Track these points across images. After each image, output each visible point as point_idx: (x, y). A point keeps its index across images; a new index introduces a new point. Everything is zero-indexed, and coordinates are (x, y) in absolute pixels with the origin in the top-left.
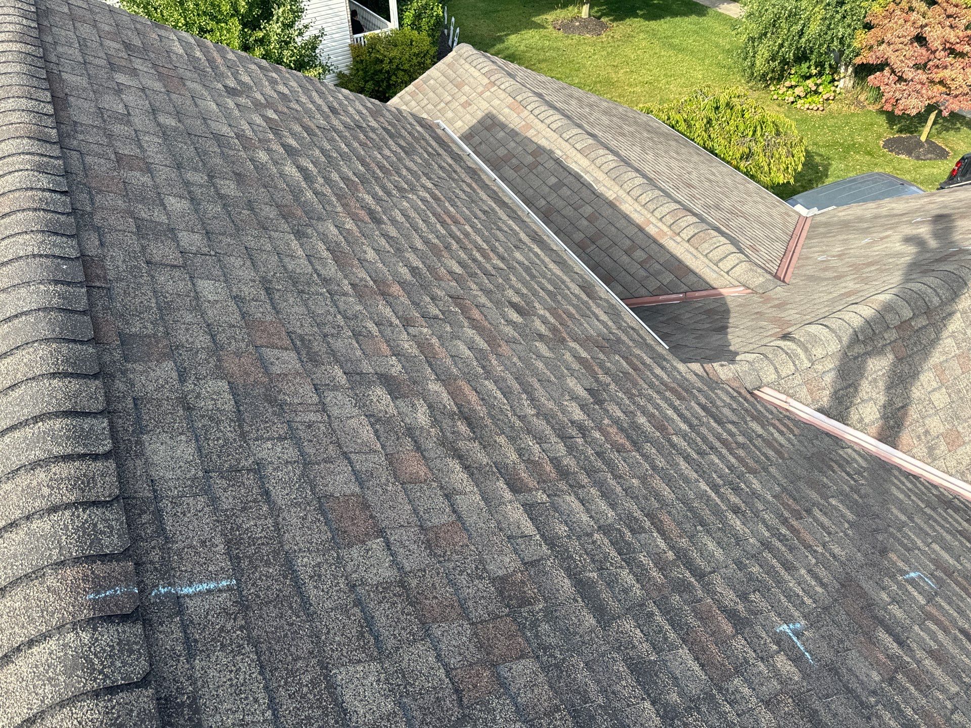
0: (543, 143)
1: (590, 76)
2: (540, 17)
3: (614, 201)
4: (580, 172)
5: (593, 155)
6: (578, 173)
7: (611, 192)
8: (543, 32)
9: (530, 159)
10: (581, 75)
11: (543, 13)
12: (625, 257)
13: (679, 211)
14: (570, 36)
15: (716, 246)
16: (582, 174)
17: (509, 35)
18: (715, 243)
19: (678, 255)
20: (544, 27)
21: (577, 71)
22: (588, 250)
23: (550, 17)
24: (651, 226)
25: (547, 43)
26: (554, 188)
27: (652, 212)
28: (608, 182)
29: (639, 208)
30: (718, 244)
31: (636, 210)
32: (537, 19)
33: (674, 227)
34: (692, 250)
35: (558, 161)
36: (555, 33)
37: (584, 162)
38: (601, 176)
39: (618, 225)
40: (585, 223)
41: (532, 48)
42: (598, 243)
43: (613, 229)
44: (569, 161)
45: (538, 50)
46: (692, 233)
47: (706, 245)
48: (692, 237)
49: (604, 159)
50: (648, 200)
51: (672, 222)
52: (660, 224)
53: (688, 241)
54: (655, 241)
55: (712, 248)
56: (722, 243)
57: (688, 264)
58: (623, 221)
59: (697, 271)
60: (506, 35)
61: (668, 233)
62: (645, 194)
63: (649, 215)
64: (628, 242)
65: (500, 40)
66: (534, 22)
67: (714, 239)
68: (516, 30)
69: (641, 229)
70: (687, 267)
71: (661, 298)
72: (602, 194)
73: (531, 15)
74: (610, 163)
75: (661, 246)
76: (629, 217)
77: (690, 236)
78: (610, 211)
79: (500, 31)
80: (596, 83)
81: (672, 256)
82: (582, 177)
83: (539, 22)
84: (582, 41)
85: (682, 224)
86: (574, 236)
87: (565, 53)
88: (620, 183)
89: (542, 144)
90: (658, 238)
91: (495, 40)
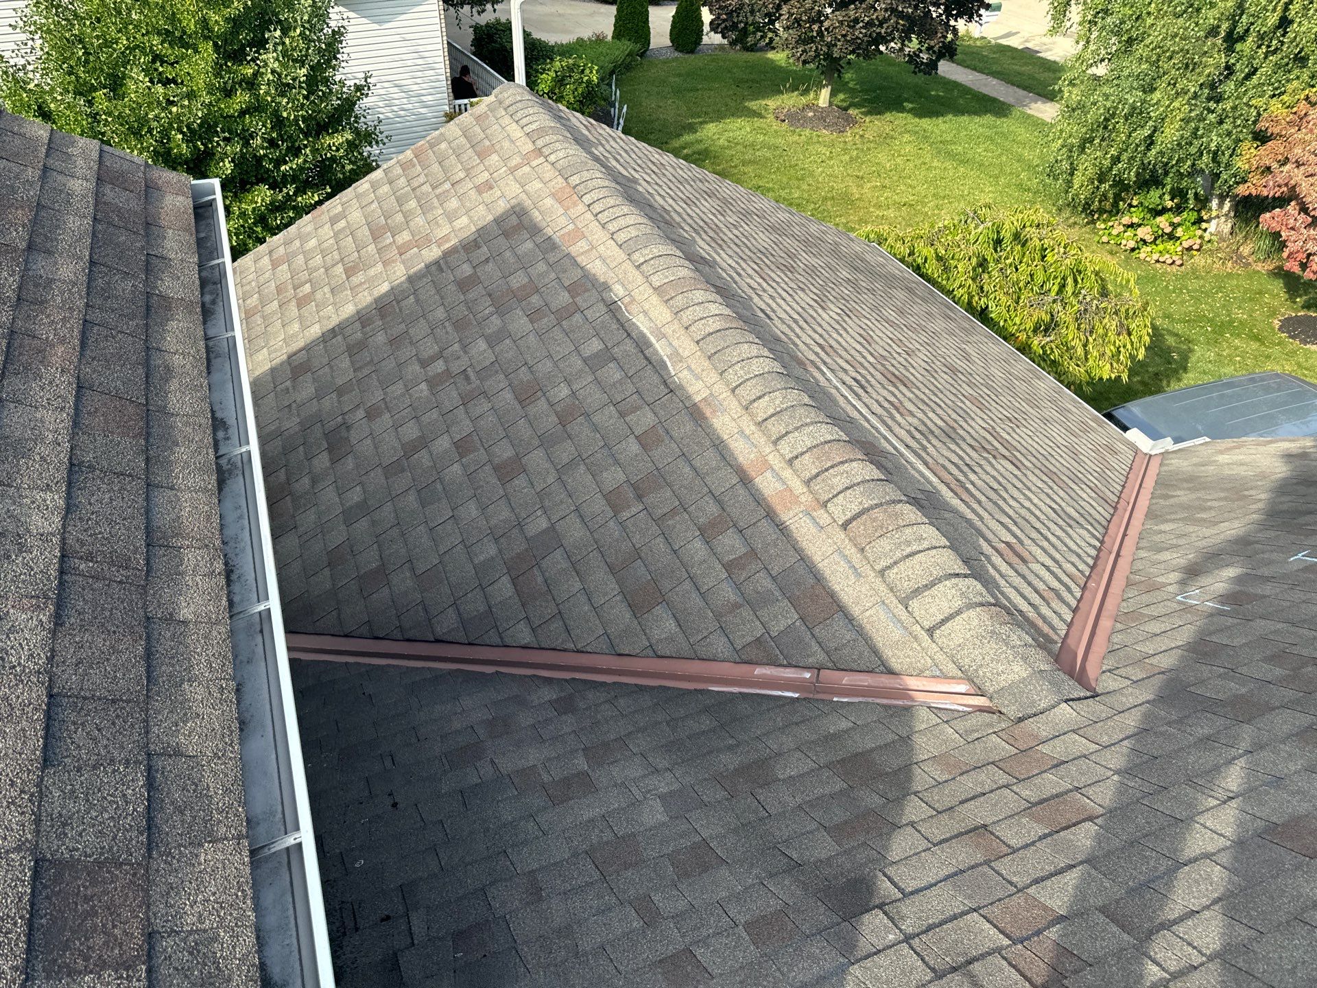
0: (597, 268)
1: (818, 188)
2: (757, 102)
3: (702, 405)
4: (648, 335)
5: (679, 301)
6: (643, 336)
7: (700, 385)
8: (758, 122)
9: (564, 298)
10: (805, 187)
11: (763, 98)
12: (698, 544)
13: (836, 445)
14: (797, 130)
15: (908, 550)
16: (653, 340)
17: (706, 122)
18: (908, 543)
19: (817, 558)
20: (760, 116)
21: (799, 180)
22: (625, 515)
23: (772, 103)
24: (768, 474)
25: (761, 138)
26: (594, 363)
27: (775, 443)
28: (699, 363)
29: (750, 428)
30: (915, 548)
31: (742, 432)
32: (753, 105)
33: (817, 486)
34: (851, 551)
35: (612, 308)
36: (776, 125)
37: (661, 314)
38: (686, 346)
39: (697, 463)
40: (633, 447)
41: (737, 144)
42: (650, 499)
43: (687, 469)
44: (634, 308)
45: (745, 147)
46: (855, 508)
47: (885, 544)
48: (854, 518)
49: (699, 311)
50: (771, 411)
51: (814, 471)
52: (787, 473)
53: (845, 526)
54: (770, 515)
55: (898, 554)
56: (926, 545)
57: (837, 588)
58: (711, 454)
59: (856, 611)
60: (701, 123)
61: (803, 499)
62: (767, 398)
63: (768, 449)
64: (712, 509)
65: (692, 128)
66: (748, 109)
67: (908, 531)
68: (719, 116)
69: (745, 480)
70: (832, 595)
71: (759, 671)
72: (681, 387)
73: (744, 99)
74: (711, 320)
75: (782, 529)
76: (726, 447)
77: (849, 515)
78: (689, 426)
79: (692, 117)
80: (825, 199)
81: (803, 558)
82: (649, 345)
83: (754, 108)
84: (815, 139)
85: (836, 481)
86: (605, 475)
87: (785, 153)
88: (721, 366)
89: (593, 271)
90: (779, 508)
91: (684, 128)
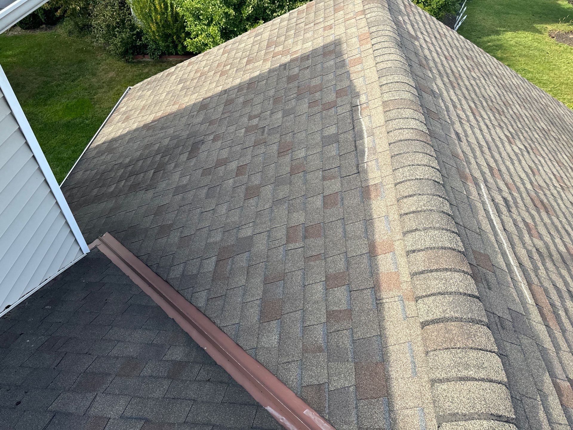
0: (359, 83)
1: (560, 77)
2: (542, 25)
3: (372, 189)
4: (365, 131)
5: (393, 114)
6: (361, 131)
7: (377, 174)
8: (537, 36)
9: (332, 97)
10: (552, 75)
11: (546, 23)
12: (320, 287)
14: (560, 44)
15: (464, 373)
16: (365, 136)
17: (507, 31)
18: (467, 366)
19: (391, 341)
20: (540, 32)
21: (550, 70)
22: (291, 246)
23: (550, 27)
24: (390, 256)
25: (536, 44)
26: (327, 141)
27: (405, 234)
28: (385, 158)
29: (394, 216)
30: (471, 373)
31: (387, 217)
32: (538, 26)
33: (419, 281)
34: (419, 349)
35: (354, 108)
36: (548, 39)
37: (379, 118)
38: (382, 144)
39: (348, 228)
40: (318, 202)
41: (521, 45)
42: (310, 241)
43: (340, 230)
44: (366, 112)
45: (525, 47)
46: (438, 314)
47: (446, 358)
48: (433, 322)
49: (401, 123)
50: (414, 209)
51: (421, 268)
52: (402, 261)
53: (424, 324)
54: (376, 288)
55: (453, 373)
56: (482, 374)
57: (393, 374)
58: (360, 225)
59: (398, 404)
60: (504, 31)
61: (404, 286)
62: (415, 198)
63: (399, 236)
64: (341, 265)
65: (497, 33)
66: (534, 28)
67: (473, 354)
68: (516, 29)
69: (372, 253)
70: (387, 379)
71: (308, 412)
72: (366, 172)
73: (534, 22)
74: (406, 131)
75: (378, 303)
76: (372, 224)
77: (430, 318)
78: (357, 200)
79: (500, 27)
80: (562, 84)
81: (382, 336)
82: (362, 137)
83: (539, 28)
84: (569, 50)
85: (434, 283)
86: (295, 214)
87: (547, 55)
88: (396, 165)
89: (356, 84)
90: (384, 286)
91: (493, 32)
